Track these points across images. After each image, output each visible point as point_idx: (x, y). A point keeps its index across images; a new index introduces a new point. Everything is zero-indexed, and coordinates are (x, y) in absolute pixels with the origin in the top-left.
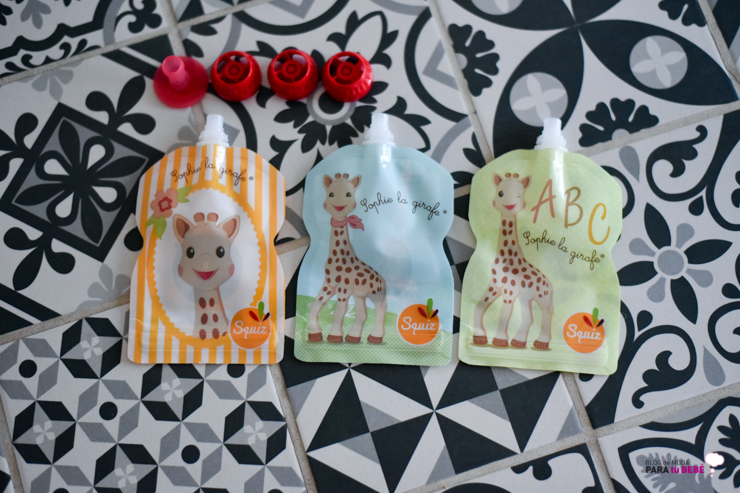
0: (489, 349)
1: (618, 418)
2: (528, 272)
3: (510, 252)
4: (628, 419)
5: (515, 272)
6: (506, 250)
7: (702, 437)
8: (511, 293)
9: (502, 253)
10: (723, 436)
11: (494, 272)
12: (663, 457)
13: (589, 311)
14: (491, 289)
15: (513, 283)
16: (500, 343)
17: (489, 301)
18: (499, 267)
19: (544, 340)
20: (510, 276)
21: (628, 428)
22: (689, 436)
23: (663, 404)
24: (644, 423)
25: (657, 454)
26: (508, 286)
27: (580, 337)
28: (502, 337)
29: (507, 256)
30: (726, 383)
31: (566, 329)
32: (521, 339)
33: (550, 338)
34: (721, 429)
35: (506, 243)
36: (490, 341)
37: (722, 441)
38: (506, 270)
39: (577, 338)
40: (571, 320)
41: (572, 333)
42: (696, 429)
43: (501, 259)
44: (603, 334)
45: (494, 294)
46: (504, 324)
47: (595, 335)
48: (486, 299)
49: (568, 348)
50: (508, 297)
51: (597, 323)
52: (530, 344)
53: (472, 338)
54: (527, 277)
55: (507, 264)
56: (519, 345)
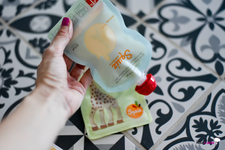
0: (100, 130)
1: (154, 142)
2: (105, 97)
3: (95, 92)
4: (159, 140)
5: (100, 99)
6: (93, 92)
7: (188, 133)
8: (101, 107)
9: (92, 94)
10: (196, 129)
11: (92, 102)
12: (179, 148)
13: (133, 103)
14: (93, 108)
15: (101, 103)
16: (103, 127)
17: (94, 113)
18: (93, 100)
19: (120, 119)
20: (99, 101)
21: (160, 143)
22: (184, 135)
23: (168, 128)
24: (165, 138)
25: (176, 148)
26: (99, 105)
27: (134, 113)
28: (104, 124)
29: (95, 94)
30: (186, 110)
31: (127, 112)
32: (111, 122)
33: (122, 118)
34: (194, 126)
35: (92, 90)
36: (99, 127)
37: (197, 131)
38: (96, 99)
39: (133, 114)
40: (128, 108)
41: (130, 113)
42: (185, 131)
43: (93, 96)
44: (142, 109)
45: (95, 109)
46: (103, 119)
47: (139, 110)
48: (92, 112)
49: (131, 119)
50: (101, 109)
51: (138, 106)
52: (115, 122)
53: (91, 129)
54: (105, 99)
55: (96, 97)
56: (111, 124)
